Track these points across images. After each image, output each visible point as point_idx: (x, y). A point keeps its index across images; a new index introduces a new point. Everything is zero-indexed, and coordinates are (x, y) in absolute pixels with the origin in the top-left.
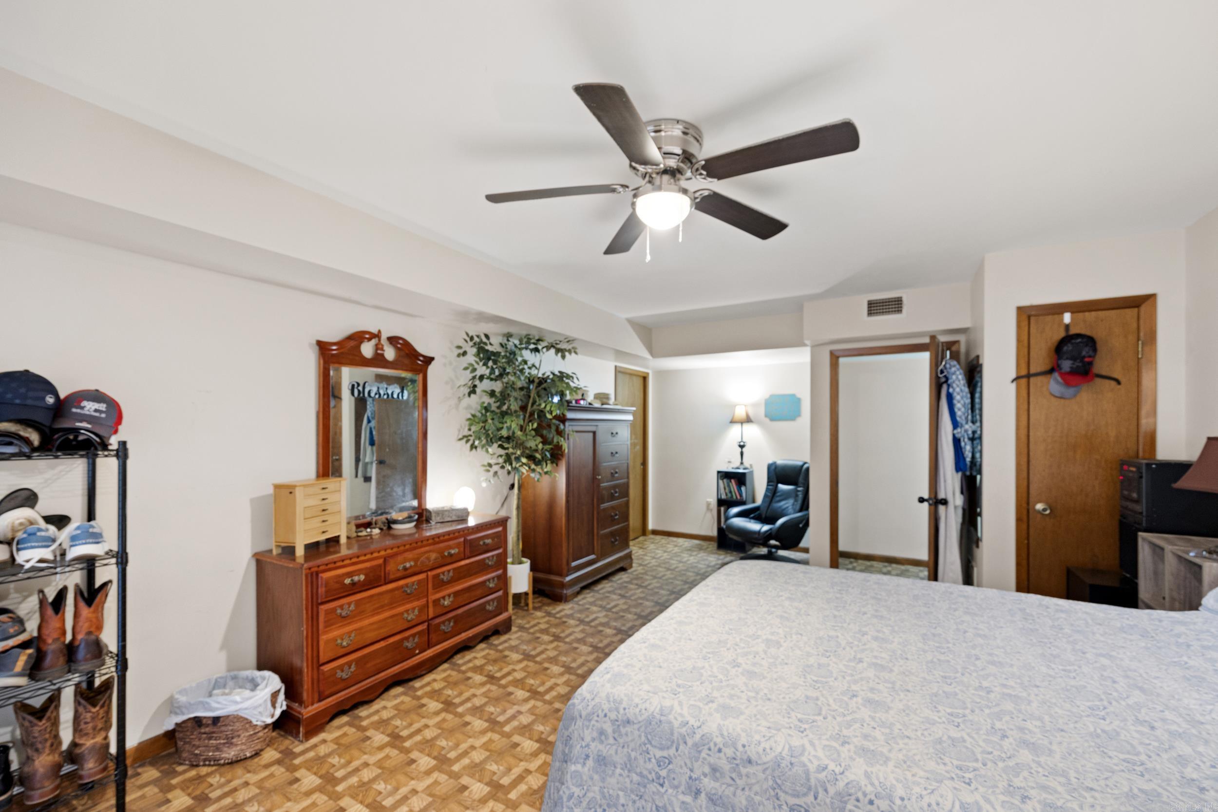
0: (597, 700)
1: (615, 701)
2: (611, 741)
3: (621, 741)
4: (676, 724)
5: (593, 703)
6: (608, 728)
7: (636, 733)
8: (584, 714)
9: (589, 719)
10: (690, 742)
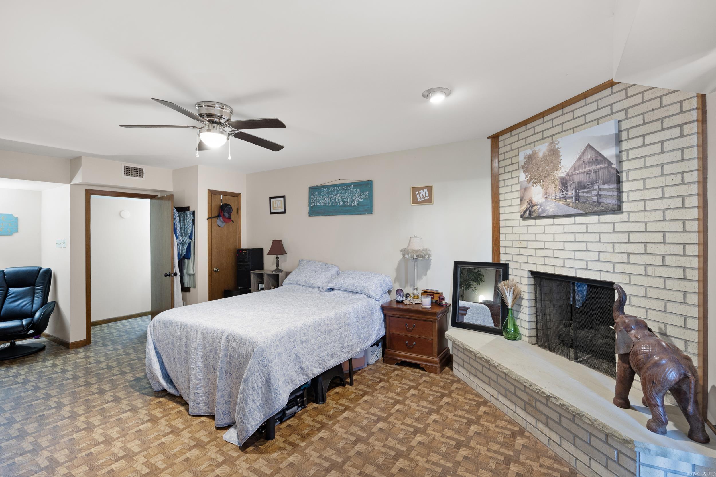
0: (269, 339)
1: (275, 335)
2: (280, 346)
3: (282, 344)
4: (293, 329)
5: (269, 340)
6: (278, 343)
7: (286, 338)
8: (268, 346)
9: (270, 345)
10: (298, 331)
